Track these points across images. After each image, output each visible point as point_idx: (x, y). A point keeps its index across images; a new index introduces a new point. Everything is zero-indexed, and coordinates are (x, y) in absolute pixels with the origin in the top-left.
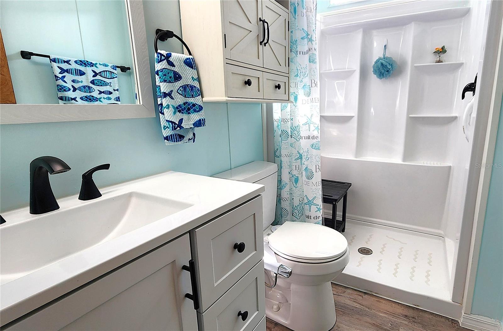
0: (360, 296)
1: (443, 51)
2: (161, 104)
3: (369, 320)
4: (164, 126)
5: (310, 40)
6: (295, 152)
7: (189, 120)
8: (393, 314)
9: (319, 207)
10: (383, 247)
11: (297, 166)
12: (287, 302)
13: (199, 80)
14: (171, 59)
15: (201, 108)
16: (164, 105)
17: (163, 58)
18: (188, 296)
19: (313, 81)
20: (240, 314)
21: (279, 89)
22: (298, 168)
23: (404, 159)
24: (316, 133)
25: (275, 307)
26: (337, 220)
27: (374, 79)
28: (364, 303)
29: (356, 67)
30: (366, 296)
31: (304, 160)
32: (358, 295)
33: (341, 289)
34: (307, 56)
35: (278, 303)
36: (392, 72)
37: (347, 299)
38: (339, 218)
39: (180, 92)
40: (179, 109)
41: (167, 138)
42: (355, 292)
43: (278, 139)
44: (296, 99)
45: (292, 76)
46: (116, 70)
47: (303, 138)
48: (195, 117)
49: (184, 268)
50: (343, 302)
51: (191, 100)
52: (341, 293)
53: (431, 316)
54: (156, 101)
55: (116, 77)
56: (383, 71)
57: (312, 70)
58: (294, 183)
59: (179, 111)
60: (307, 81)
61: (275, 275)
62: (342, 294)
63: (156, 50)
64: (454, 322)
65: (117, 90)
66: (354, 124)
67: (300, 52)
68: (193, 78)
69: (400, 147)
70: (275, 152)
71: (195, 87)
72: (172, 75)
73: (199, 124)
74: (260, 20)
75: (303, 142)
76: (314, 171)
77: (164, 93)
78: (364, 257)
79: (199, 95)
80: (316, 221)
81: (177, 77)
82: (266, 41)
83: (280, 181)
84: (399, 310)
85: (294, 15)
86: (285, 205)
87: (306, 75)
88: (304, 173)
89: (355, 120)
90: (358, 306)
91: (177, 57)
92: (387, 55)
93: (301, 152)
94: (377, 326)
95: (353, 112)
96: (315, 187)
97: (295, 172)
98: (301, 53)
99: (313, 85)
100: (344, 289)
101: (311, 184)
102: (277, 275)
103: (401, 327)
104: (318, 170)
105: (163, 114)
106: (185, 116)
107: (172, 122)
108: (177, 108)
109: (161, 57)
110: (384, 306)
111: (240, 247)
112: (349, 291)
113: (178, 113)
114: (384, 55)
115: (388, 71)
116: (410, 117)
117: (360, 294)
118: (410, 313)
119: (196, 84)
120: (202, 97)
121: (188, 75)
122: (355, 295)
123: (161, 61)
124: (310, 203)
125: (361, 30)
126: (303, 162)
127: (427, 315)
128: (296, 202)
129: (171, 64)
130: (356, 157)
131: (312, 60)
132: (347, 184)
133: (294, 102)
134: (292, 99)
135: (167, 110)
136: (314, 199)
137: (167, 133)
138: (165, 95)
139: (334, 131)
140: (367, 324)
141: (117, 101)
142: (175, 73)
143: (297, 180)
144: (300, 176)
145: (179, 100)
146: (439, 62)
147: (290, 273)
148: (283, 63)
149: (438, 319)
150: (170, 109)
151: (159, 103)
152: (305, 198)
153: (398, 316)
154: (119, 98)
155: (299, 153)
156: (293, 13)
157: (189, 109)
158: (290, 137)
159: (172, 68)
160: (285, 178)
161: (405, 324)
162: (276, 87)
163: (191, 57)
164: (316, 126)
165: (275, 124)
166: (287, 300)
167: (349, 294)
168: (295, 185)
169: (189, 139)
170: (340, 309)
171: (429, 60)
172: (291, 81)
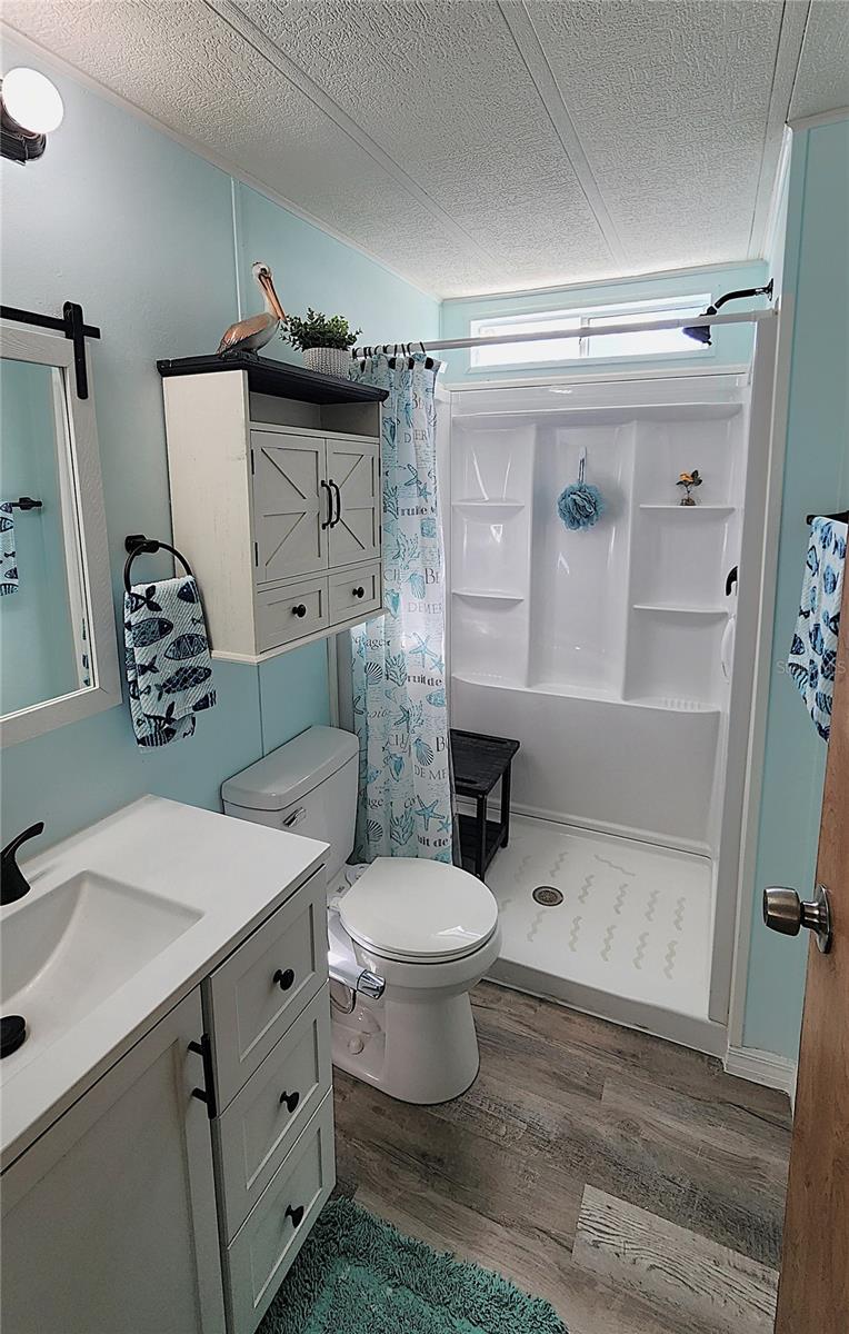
0: (532, 1007)
1: (695, 479)
2: (135, 682)
3: (544, 1065)
4: (139, 720)
5: (423, 493)
6: (394, 708)
7: (184, 701)
8: (596, 1050)
9: (444, 821)
10: (585, 883)
11: (400, 737)
12: (380, 1029)
13: (205, 620)
14: (154, 599)
15: (208, 672)
16: (141, 685)
17: (141, 602)
18: (197, 1093)
19: (429, 572)
20: (284, 1097)
21: (360, 596)
22: (404, 742)
23: (627, 695)
24: (435, 673)
25: (354, 1044)
26: (488, 822)
27: (560, 528)
28: (537, 1025)
29: (525, 499)
30: (544, 1006)
31: (414, 724)
32: (527, 1005)
33: (493, 991)
34: (416, 519)
35: (360, 1033)
36: (595, 517)
37: (503, 1017)
38: (494, 816)
39: (171, 655)
40: (169, 687)
41: (142, 741)
42: (522, 1000)
43: (359, 677)
44: (396, 602)
45: (388, 559)
46: (11, 512)
47: (412, 679)
48: (197, 693)
49: (193, 1046)
50: (494, 1023)
51: (190, 662)
52: (492, 1002)
53: (669, 1051)
54: (124, 676)
55: (11, 527)
56: (578, 517)
57: (428, 550)
58: (393, 772)
59: (168, 692)
60: (416, 565)
61: (352, 991)
62: (494, 1006)
63: (129, 589)
64: (714, 1061)
65: (13, 554)
66: (523, 614)
67: (403, 511)
68: (193, 620)
69: (618, 670)
70: (354, 703)
71: (197, 636)
72: (155, 627)
73: (204, 704)
74: (323, 484)
75: (411, 687)
76: (434, 748)
77: (142, 666)
78: (544, 911)
79: (205, 649)
80: (438, 850)
81: (165, 627)
82: (334, 520)
83: (364, 763)
84: (607, 1038)
85: (390, 441)
86: (376, 815)
87: (416, 555)
88: (414, 749)
89: (526, 606)
90: (525, 1031)
91: (167, 587)
92: (588, 482)
93: (408, 706)
94: (559, 1078)
95: (520, 590)
96: (437, 781)
97: (395, 750)
98: (406, 512)
99: (430, 579)
100: (498, 993)
101: (427, 774)
102: (355, 991)
103: (610, 1079)
104: (441, 746)
105: (138, 698)
106: (177, 697)
107: (155, 718)
108: (165, 686)
109: (137, 602)
110: (580, 1030)
111: (285, 979)
112: (508, 996)
113: (165, 695)
114: (580, 482)
115: (587, 516)
116: (636, 609)
117: (532, 1003)
118: (628, 1044)
119: (200, 630)
120: (211, 649)
121: (183, 619)
122: (522, 1008)
123: (137, 608)
124: (426, 812)
125: (534, 426)
126: (411, 727)
127: (660, 1048)
128: (398, 811)
129: (155, 607)
130: (529, 686)
131: (427, 531)
132: (509, 744)
133: (392, 609)
134: (388, 603)
135: (146, 696)
136: (434, 805)
137: (145, 730)
138: (143, 670)
139: (482, 625)
140: (540, 1075)
141: (12, 577)
142: (162, 622)
143: (399, 767)
144: (405, 756)
145: (168, 669)
146: (689, 502)
147: (381, 990)
148: (367, 542)
149: (684, 1056)
150: (152, 693)
151: (130, 680)
152: (416, 800)
153: (603, 1053)
154: (15, 570)
155: (403, 709)
156: (389, 438)
157: (185, 680)
158: (384, 677)
159: (157, 615)
160: (376, 759)
161: (616, 1072)
162: (355, 592)
163: (189, 578)
164: (437, 660)
165: (355, 646)
166: (378, 1026)
167: (508, 1004)
168: (395, 775)
169: (185, 734)
170: (489, 1041)
171: (669, 499)
172: (384, 568)
